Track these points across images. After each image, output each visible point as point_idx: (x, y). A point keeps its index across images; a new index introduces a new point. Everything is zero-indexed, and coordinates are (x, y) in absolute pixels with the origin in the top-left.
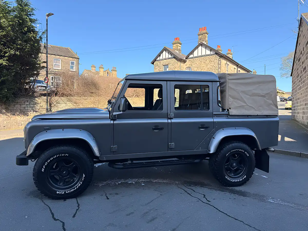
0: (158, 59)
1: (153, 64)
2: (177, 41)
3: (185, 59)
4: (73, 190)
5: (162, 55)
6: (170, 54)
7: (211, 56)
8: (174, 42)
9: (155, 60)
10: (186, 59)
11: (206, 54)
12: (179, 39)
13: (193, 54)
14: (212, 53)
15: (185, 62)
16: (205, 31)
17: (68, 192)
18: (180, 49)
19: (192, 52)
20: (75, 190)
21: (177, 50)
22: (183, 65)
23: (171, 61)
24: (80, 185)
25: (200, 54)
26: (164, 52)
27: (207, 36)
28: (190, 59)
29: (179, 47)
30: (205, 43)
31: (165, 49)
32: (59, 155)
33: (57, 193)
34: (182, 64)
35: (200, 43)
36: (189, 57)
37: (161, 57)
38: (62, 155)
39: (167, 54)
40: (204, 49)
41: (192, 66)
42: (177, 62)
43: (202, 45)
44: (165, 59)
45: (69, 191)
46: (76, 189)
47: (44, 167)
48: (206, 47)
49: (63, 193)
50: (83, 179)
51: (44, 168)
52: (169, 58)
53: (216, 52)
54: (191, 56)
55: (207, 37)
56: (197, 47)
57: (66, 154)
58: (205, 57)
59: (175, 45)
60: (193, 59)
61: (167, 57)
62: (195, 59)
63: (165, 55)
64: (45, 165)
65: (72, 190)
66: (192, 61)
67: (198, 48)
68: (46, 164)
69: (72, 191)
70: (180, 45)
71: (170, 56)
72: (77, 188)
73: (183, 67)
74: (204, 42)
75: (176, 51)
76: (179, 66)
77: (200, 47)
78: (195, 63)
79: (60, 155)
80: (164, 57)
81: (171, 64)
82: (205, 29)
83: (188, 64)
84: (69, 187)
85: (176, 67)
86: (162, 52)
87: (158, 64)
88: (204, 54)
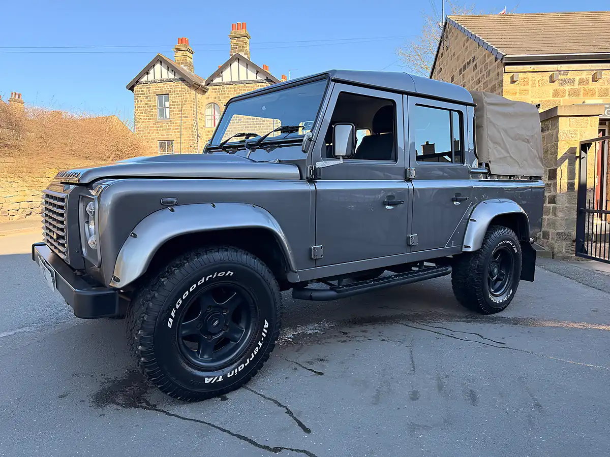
0: (144, 79)
1: (132, 89)
2: (183, 45)
3: (204, 84)
4: (243, 365)
5: (152, 71)
6: (172, 71)
7: (258, 84)
8: (178, 46)
9: (137, 82)
10: (207, 85)
11: (248, 79)
12: (187, 42)
13: (220, 76)
14: (259, 78)
15: (204, 91)
16: (243, 32)
17: (232, 374)
18: (191, 62)
19: (219, 73)
20: (246, 365)
21: (186, 64)
22: (200, 98)
23: (174, 86)
24: (258, 350)
25: (235, 79)
26: (158, 66)
27: (248, 42)
28: (216, 87)
29: (188, 59)
30: (246, 57)
31: (159, 60)
32: (211, 276)
33: (207, 381)
34: (199, 96)
35: (234, 54)
36: (214, 82)
37: (150, 77)
38: (219, 275)
39: (165, 71)
40: (243, 69)
41: (220, 100)
42: (189, 89)
43: (238, 59)
44: (161, 81)
45: (233, 372)
46: (248, 362)
47: (173, 315)
48: (248, 64)
49: (220, 379)
50: (264, 333)
51: (172, 318)
52: (170, 81)
53: (267, 78)
54: (217, 80)
55: (248, 45)
56: (229, 64)
57: (229, 272)
58: (247, 85)
59: (179, 53)
60: (221, 87)
61: (165, 76)
62: (225, 86)
63: (159, 72)
64: (176, 309)
65: (239, 368)
66: (219, 92)
67: (231, 64)
68: (178, 304)
69: (240, 370)
70: (191, 55)
71: (171, 76)
72: (251, 359)
73: (202, 103)
74: (242, 54)
75: (182, 66)
76: (192, 98)
77: (235, 64)
78: (226, 95)
79: (213, 276)
80: (158, 77)
81: (176, 93)
82: (244, 28)
83: (211, 96)
84: (231, 360)
85: (186, 101)
86: (152, 65)
87: (143, 91)
88: (243, 77)
